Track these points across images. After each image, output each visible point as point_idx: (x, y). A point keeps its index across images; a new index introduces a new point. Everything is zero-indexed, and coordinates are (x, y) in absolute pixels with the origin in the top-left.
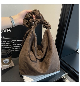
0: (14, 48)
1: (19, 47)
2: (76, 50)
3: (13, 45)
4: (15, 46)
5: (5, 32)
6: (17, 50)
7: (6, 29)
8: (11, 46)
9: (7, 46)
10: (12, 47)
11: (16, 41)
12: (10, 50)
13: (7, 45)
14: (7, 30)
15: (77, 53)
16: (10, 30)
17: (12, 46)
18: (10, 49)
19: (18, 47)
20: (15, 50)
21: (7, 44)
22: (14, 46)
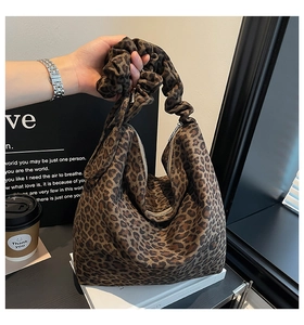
0: (48, 188)
1: (68, 186)
2: (276, 197)
3: (45, 176)
4: (51, 180)
5: (13, 126)
6: (60, 198)
7: (17, 116)
8: (35, 182)
9: (20, 183)
10: (39, 185)
11: (55, 160)
12: (34, 195)
13: (18, 179)
14: (20, 119)
15: (282, 209)
16: (34, 120)
17: (41, 181)
18: (31, 193)
19: (64, 186)
20: (51, 195)
21: (20, 175)
22: (47, 180)
